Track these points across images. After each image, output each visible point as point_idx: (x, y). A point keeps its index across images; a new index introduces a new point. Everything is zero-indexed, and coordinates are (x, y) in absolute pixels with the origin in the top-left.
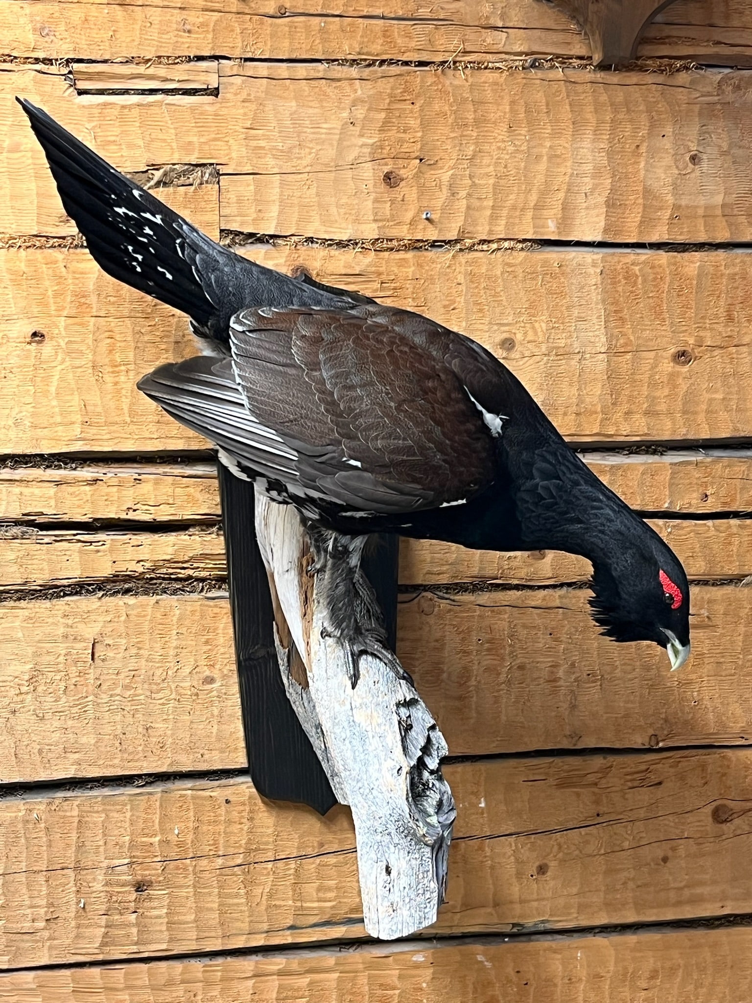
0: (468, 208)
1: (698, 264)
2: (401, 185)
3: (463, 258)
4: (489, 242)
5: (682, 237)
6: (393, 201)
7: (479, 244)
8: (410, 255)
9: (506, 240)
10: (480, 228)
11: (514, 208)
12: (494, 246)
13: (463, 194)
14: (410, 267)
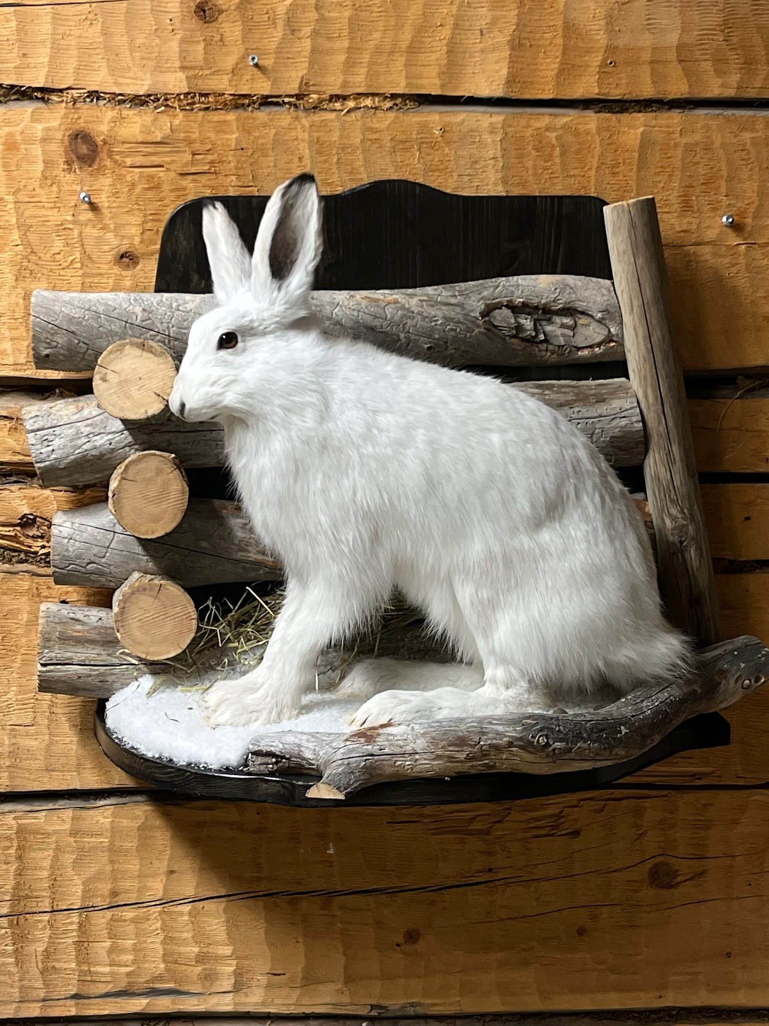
0: (314, 51)
1: (642, 129)
2: (220, 20)
3: (306, 120)
4: (345, 98)
5: (617, 92)
6: (208, 43)
7: (330, 100)
8: (231, 116)
9: (367, 95)
10: (330, 79)
11: (378, 51)
12: (351, 104)
13: (307, 31)
14: (233, 133)
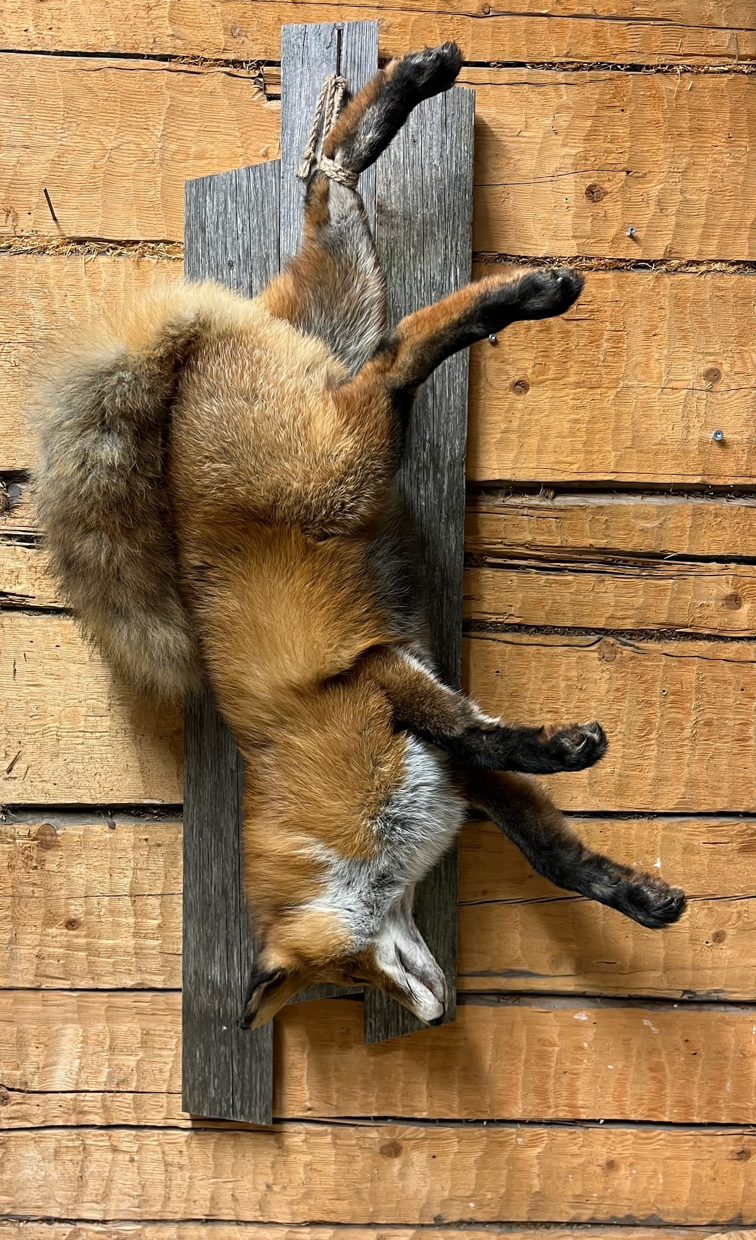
0: (678, 225)
2: (604, 200)
3: (668, 280)
4: (698, 263)
6: (594, 218)
7: (687, 265)
8: (610, 275)
9: (716, 261)
10: (689, 248)
11: (728, 226)
12: (703, 268)
13: (672, 210)
14: (610, 289)
